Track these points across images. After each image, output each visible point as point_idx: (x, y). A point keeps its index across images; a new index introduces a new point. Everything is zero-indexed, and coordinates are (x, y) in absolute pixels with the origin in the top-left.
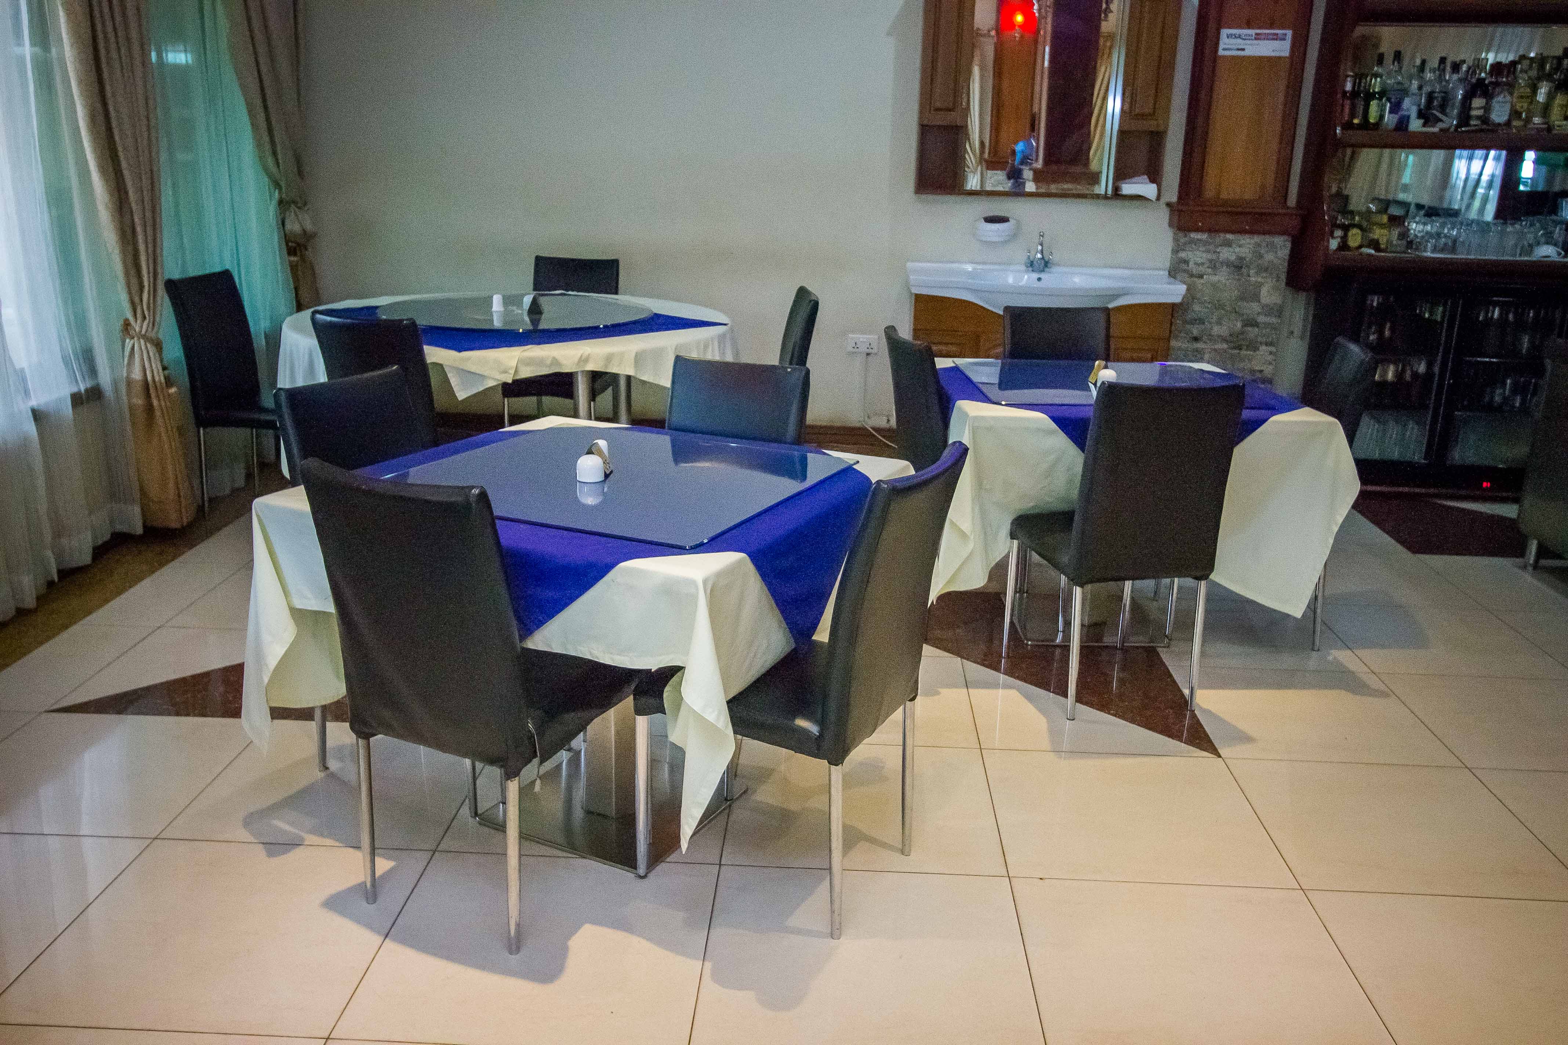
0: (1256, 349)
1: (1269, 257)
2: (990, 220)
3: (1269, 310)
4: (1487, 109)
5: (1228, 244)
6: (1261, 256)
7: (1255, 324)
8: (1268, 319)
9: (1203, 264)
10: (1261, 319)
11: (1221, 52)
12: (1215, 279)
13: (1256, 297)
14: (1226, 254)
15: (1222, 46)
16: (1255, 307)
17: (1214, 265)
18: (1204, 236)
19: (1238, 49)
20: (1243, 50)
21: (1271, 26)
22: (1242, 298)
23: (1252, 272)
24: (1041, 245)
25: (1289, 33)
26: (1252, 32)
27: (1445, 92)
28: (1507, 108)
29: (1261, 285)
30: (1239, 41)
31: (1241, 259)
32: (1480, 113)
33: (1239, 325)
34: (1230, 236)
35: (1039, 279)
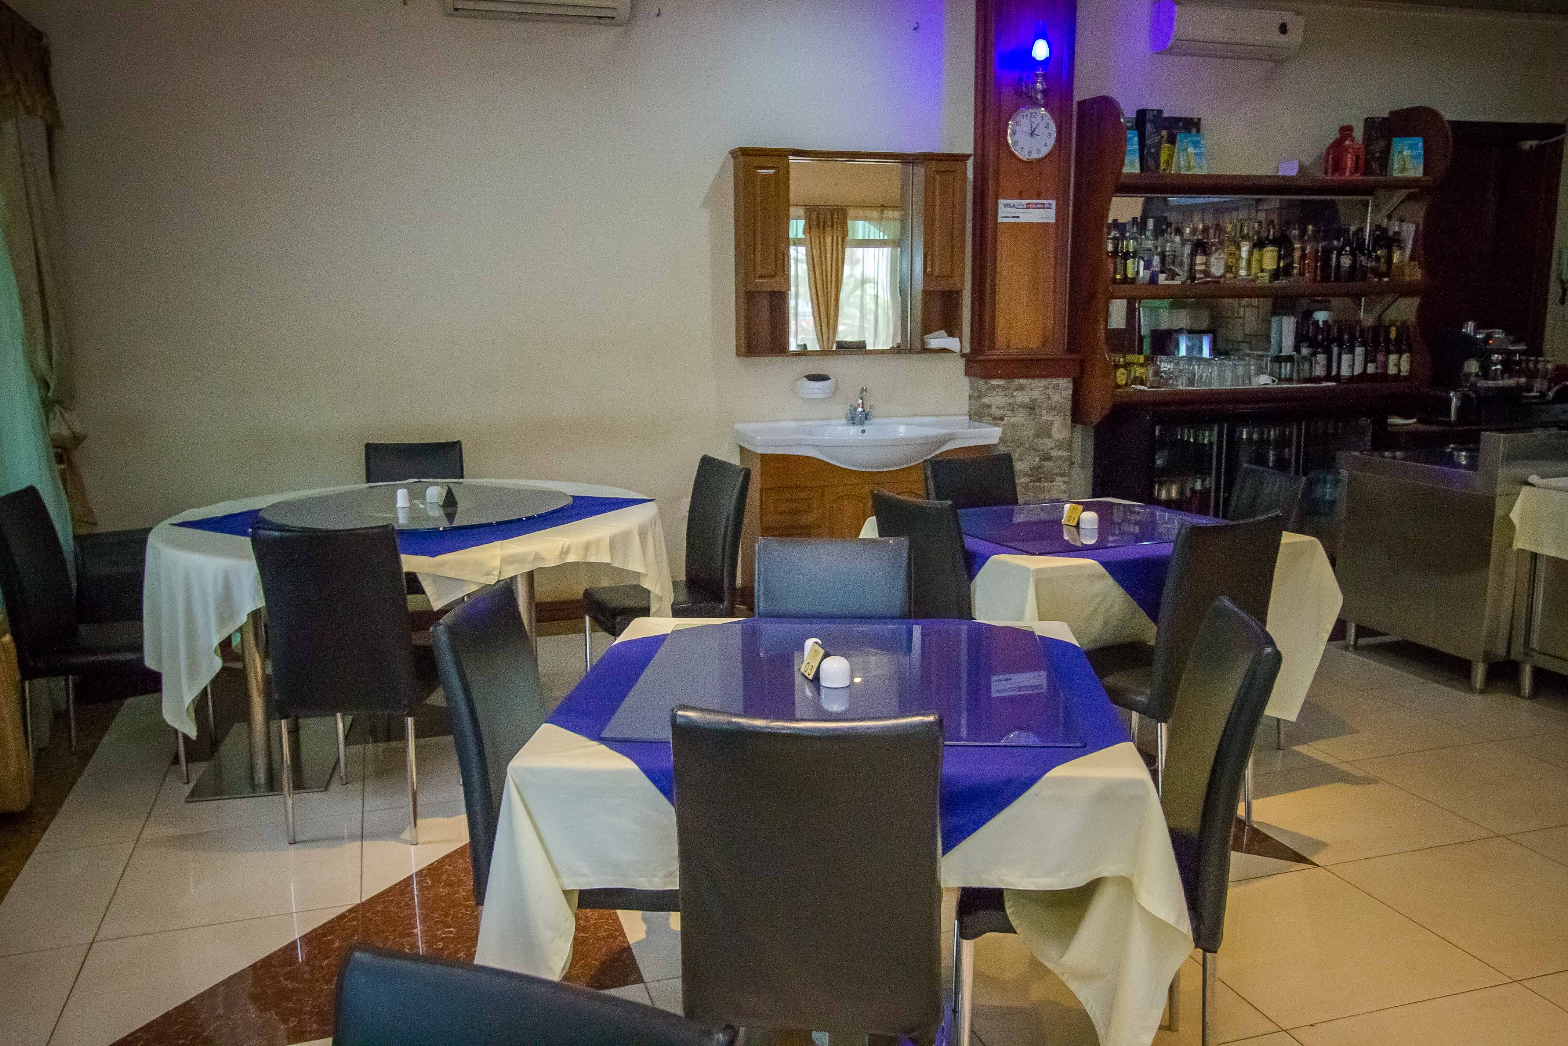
0: (1052, 480)
1: (1056, 397)
2: (814, 378)
3: (1060, 446)
4: (1207, 264)
5: (1022, 388)
6: (1049, 398)
7: (1049, 458)
8: (1060, 453)
9: (1003, 407)
10: (1054, 453)
11: (1000, 220)
12: (1013, 420)
13: (1048, 434)
14: (1022, 397)
15: (1000, 214)
16: (1048, 443)
17: (1012, 407)
18: (1002, 382)
19: (1014, 217)
20: (1018, 217)
21: (1038, 197)
22: (1038, 435)
23: (1044, 412)
24: (862, 399)
25: (1053, 202)
26: (1024, 202)
27: (1174, 251)
28: (1222, 263)
29: (1052, 422)
30: (1013, 209)
31: (1035, 400)
32: (1202, 267)
33: (1037, 459)
34: (1022, 381)
35: (863, 431)
